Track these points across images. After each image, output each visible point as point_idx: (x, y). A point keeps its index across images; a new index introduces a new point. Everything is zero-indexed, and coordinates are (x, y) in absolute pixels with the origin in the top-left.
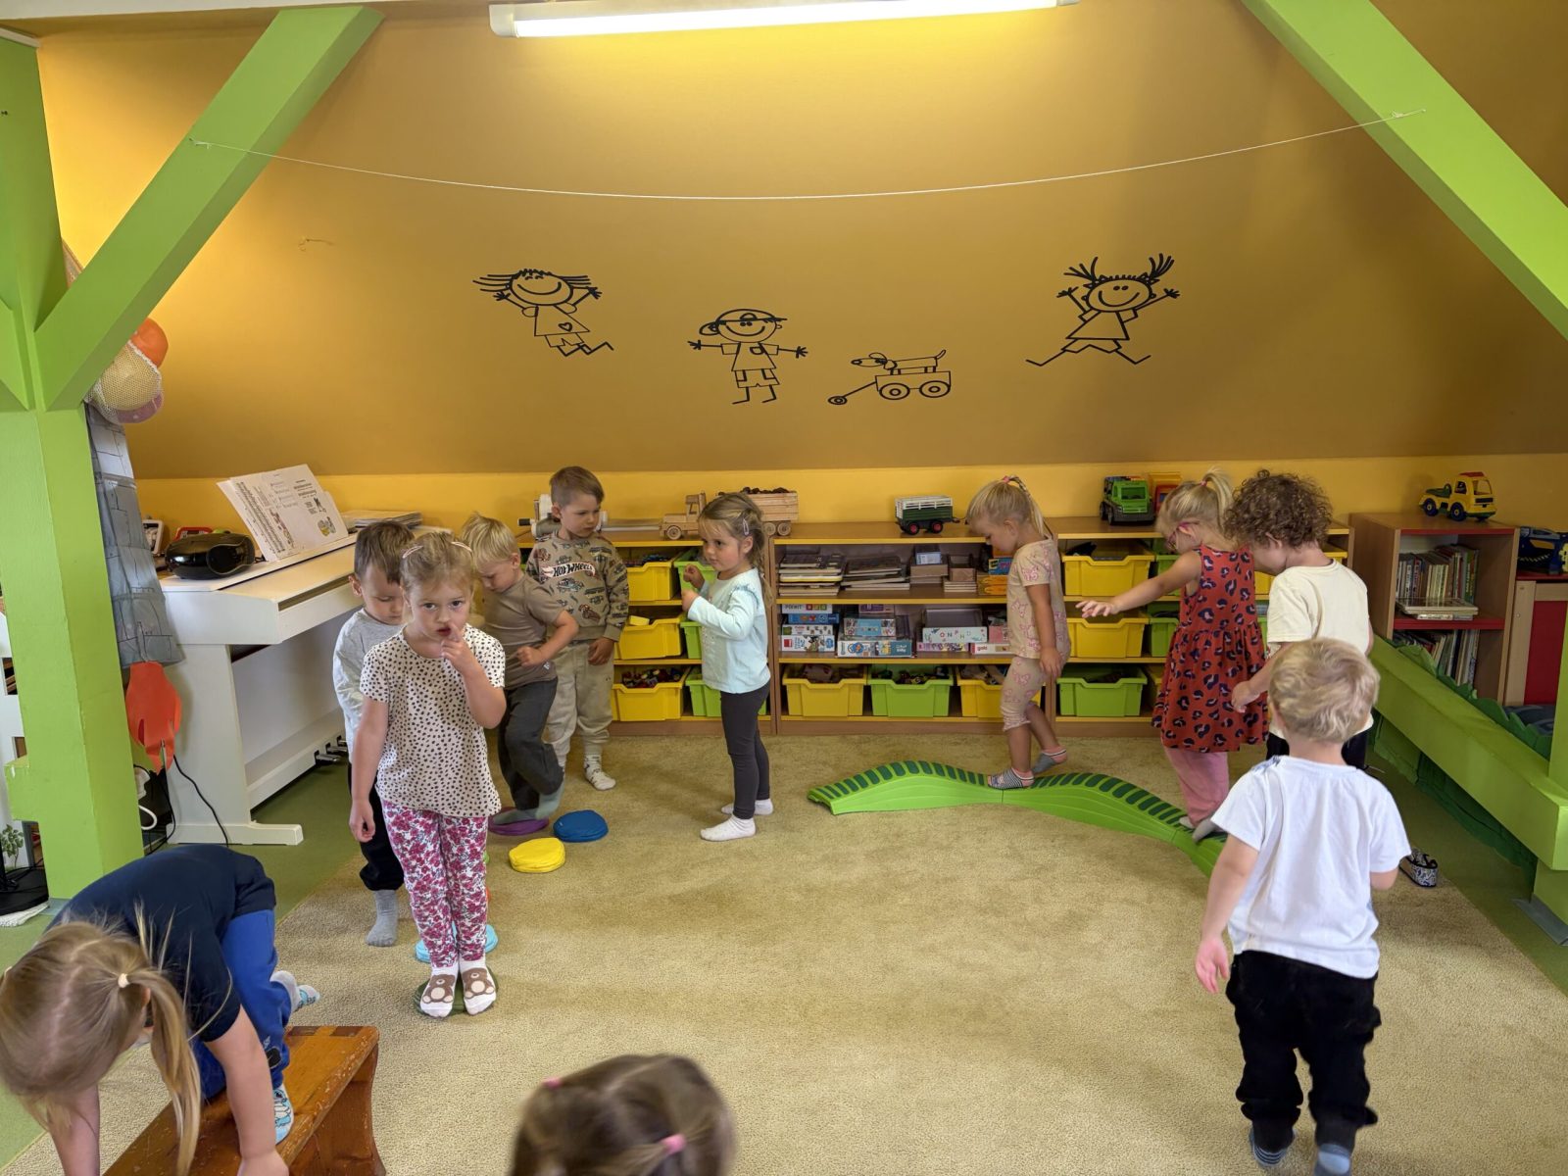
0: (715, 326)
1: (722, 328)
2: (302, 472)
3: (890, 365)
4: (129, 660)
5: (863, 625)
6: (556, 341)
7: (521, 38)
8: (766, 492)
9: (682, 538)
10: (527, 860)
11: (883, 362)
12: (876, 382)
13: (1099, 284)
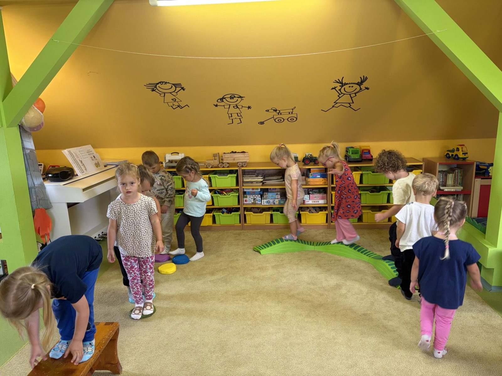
0: (222, 99)
1: (224, 100)
2: (89, 147)
3: (278, 112)
4: (34, 208)
5: (270, 195)
6: (171, 104)
7: (159, 6)
8: (239, 153)
9: (212, 167)
10: (164, 270)
11: (276, 111)
12: (273, 117)
13: (344, 86)
